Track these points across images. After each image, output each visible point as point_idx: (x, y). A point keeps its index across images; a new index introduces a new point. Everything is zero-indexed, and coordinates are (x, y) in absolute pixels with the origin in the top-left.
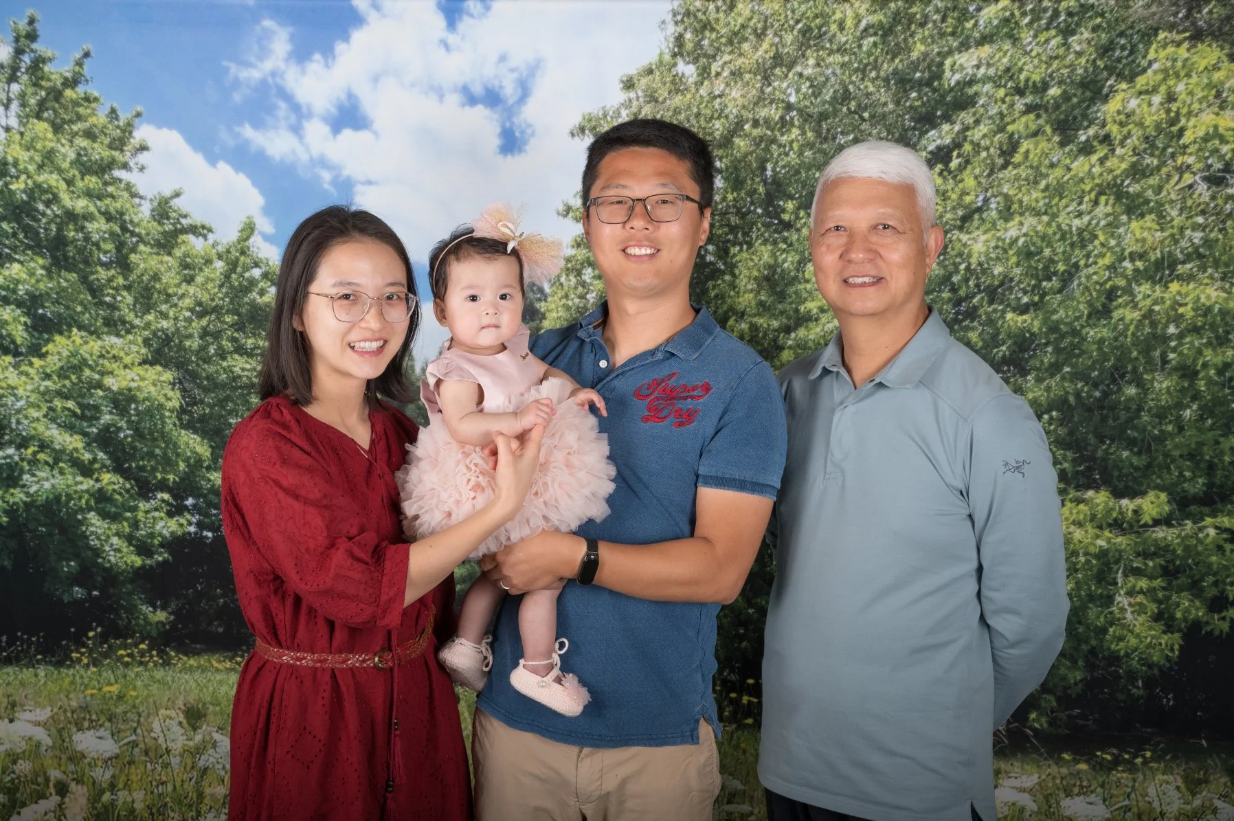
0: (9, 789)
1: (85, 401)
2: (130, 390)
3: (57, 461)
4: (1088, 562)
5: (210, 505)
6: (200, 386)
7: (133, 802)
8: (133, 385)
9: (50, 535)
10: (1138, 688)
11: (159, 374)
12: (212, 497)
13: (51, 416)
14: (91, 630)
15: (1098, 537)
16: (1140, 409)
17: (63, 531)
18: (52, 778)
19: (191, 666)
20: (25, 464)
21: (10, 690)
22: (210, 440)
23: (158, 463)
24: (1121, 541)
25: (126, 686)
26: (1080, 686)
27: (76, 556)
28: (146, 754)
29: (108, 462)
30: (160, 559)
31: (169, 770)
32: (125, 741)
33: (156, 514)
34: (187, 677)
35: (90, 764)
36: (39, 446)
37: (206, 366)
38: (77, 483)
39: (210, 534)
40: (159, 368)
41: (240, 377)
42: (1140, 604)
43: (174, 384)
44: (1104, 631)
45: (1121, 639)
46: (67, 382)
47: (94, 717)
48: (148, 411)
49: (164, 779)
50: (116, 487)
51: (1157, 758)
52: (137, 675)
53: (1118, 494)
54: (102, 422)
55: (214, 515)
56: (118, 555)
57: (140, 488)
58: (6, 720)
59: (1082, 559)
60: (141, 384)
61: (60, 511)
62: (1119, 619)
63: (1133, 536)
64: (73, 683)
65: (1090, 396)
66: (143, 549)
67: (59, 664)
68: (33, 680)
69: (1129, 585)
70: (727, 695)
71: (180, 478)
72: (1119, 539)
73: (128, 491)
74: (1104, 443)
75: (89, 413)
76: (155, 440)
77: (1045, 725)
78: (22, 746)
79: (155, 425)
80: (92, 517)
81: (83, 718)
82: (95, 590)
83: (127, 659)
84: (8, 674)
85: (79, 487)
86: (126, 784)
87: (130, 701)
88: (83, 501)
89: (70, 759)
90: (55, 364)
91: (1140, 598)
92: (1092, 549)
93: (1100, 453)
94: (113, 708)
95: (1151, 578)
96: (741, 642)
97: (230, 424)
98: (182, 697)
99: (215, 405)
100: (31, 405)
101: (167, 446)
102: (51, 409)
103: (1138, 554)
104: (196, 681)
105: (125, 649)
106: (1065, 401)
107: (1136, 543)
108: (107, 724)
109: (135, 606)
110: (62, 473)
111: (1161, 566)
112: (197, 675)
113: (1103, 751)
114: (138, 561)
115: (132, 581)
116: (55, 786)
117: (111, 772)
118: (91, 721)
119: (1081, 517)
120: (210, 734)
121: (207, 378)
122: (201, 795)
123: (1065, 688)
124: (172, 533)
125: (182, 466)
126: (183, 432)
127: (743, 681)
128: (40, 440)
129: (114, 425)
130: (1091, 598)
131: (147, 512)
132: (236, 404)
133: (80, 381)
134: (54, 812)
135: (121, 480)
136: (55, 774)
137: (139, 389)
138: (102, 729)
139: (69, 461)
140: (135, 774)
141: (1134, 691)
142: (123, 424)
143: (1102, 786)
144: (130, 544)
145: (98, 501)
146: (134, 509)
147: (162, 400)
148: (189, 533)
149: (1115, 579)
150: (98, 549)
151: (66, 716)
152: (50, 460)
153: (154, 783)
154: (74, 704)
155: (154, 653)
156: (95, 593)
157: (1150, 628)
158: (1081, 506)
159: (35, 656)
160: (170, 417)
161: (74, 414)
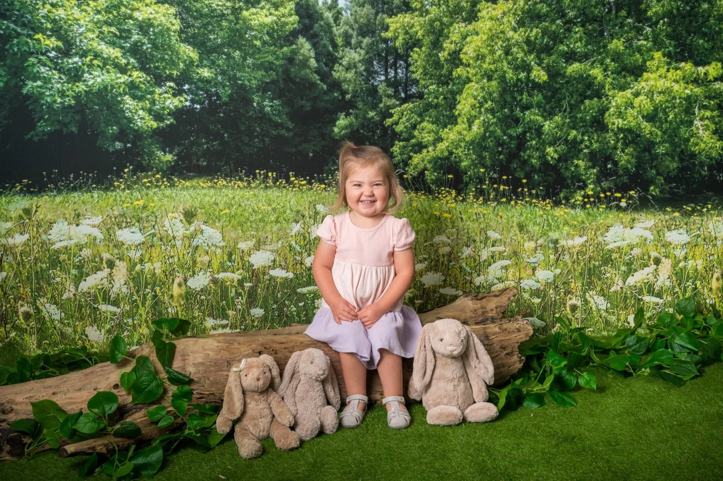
0: (78, 266)
1: (122, 27)
2: (149, 19)
3: (105, 64)
4: (681, 102)
5: (198, 88)
6: (192, 16)
7: (154, 269)
8: (151, 16)
9: (101, 110)
10: (705, 171)
11: (167, 9)
12: (199, 84)
13: (101, 37)
14: (126, 167)
15: (686, 88)
16: (709, 16)
17: (109, 108)
18: (104, 258)
19: (187, 186)
20: (85, 67)
21: (76, 206)
22: (199, 49)
23: (167, 64)
24: (698, 90)
25: (148, 201)
26: (676, 171)
27: (117, 123)
28: (161, 240)
29: (137, 65)
30: (168, 123)
31: (175, 248)
32: (148, 234)
33: (166, 95)
34: (184, 193)
35: (127, 249)
36: (94, 56)
37: (195, 4)
38: (117, 78)
39: (198, 106)
40: (167, 5)
41: (216, 10)
42: (707, 125)
43: (176, 15)
44: (688, 140)
45: (697, 144)
46: (111, 16)
47: (128, 220)
48: (161, 32)
49: (172, 254)
50: (141, 80)
51: (714, 209)
52: (154, 193)
53: (697, 64)
54: (133, 40)
55: (201, 95)
56: (143, 121)
57: (156, 80)
58: (74, 225)
59: (678, 101)
60: (157, 16)
61: (107, 96)
62: (696, 134)
63: (704, 88)
64: (115, 200)
65: (684, 9)
66: (158, 117)
67: (107, 189)
68: (90, 200)
69: (701, 115)
70: (492, 186)
71: (181, 73)
72: (696, 90)
73: (149, 82)
74: (690, 35)
75: (125, 34)
76: (165, 50)
77: (658, 193)
78: (84, 240)
79: (165, 40)
80: (127, 98)
81: (122, 221)
82: (129, 143)
83: (148, 184)
84: (74, 197)
85: (119, 81)
86: (149, 259)
87: (151, 210)
88: (121, 89)
89: (115, 246)
90: (103, 4)
91: (706, 122)
92: (683, 95)
93: (688, 41)
94: (140, 215)
95: (712, 111)
96: (500, 155)
97: (210, 39)
98: (182, 205)
99: (201, 28)
100: (89, 30)
101: (172, 54)
102: (101, 32)
103: (706, 97)
104: (190, 195)
105: (147, 178)
106: (672, 12)
107: (705, 91)
108: (137, 224)
109: (153, 152)
110: (108, 72)
111: (717, 104)
112: (191, 191)
113: (686, 205)
114: (155, 125)
115: (152, 137)
116: (106, 263)
117: (140, 253)
118: (127, 223)
119: (678, 77)
120: (199, 226)
121: (196, 11)
122: (195, 262)
123: (669, 172)
124: (176, 107)
125: (182, 65)
126: (182, 44)
127: (500, 178)
128: (94, 52)
129: (140, 41)
130: (682, 122)
131: (160, 94)
132: (214, 27)
133: (119, 15)
134: (107, 278)
135: (145, 75)
136: (106, 256)
137: (155, 18)
138: (134, 227)
139: (113, 64)
140: (155, 252)
141: (703, 172)
142: (145, 41)
143: (686, 224)
144: (150, 114)
145: (130, 89)
146: (152, 93)
147: (169, 25)
148: (186, 106)
149: (694, 111)
150: (130, 118)
151: (111, 221)
152: (101, 64)
153: (166, 257)
154: (116, 213)
155: (165, 179)
156: (129, 145)
157: (711, 138)
158: (678, 72)
159: (91, 185)
160: (174, 36)
161: (115, 35)
